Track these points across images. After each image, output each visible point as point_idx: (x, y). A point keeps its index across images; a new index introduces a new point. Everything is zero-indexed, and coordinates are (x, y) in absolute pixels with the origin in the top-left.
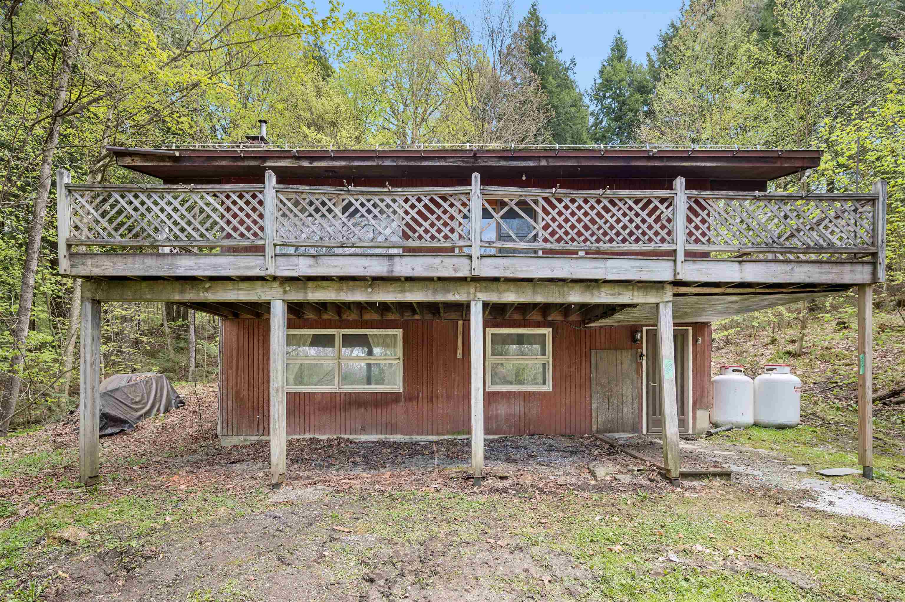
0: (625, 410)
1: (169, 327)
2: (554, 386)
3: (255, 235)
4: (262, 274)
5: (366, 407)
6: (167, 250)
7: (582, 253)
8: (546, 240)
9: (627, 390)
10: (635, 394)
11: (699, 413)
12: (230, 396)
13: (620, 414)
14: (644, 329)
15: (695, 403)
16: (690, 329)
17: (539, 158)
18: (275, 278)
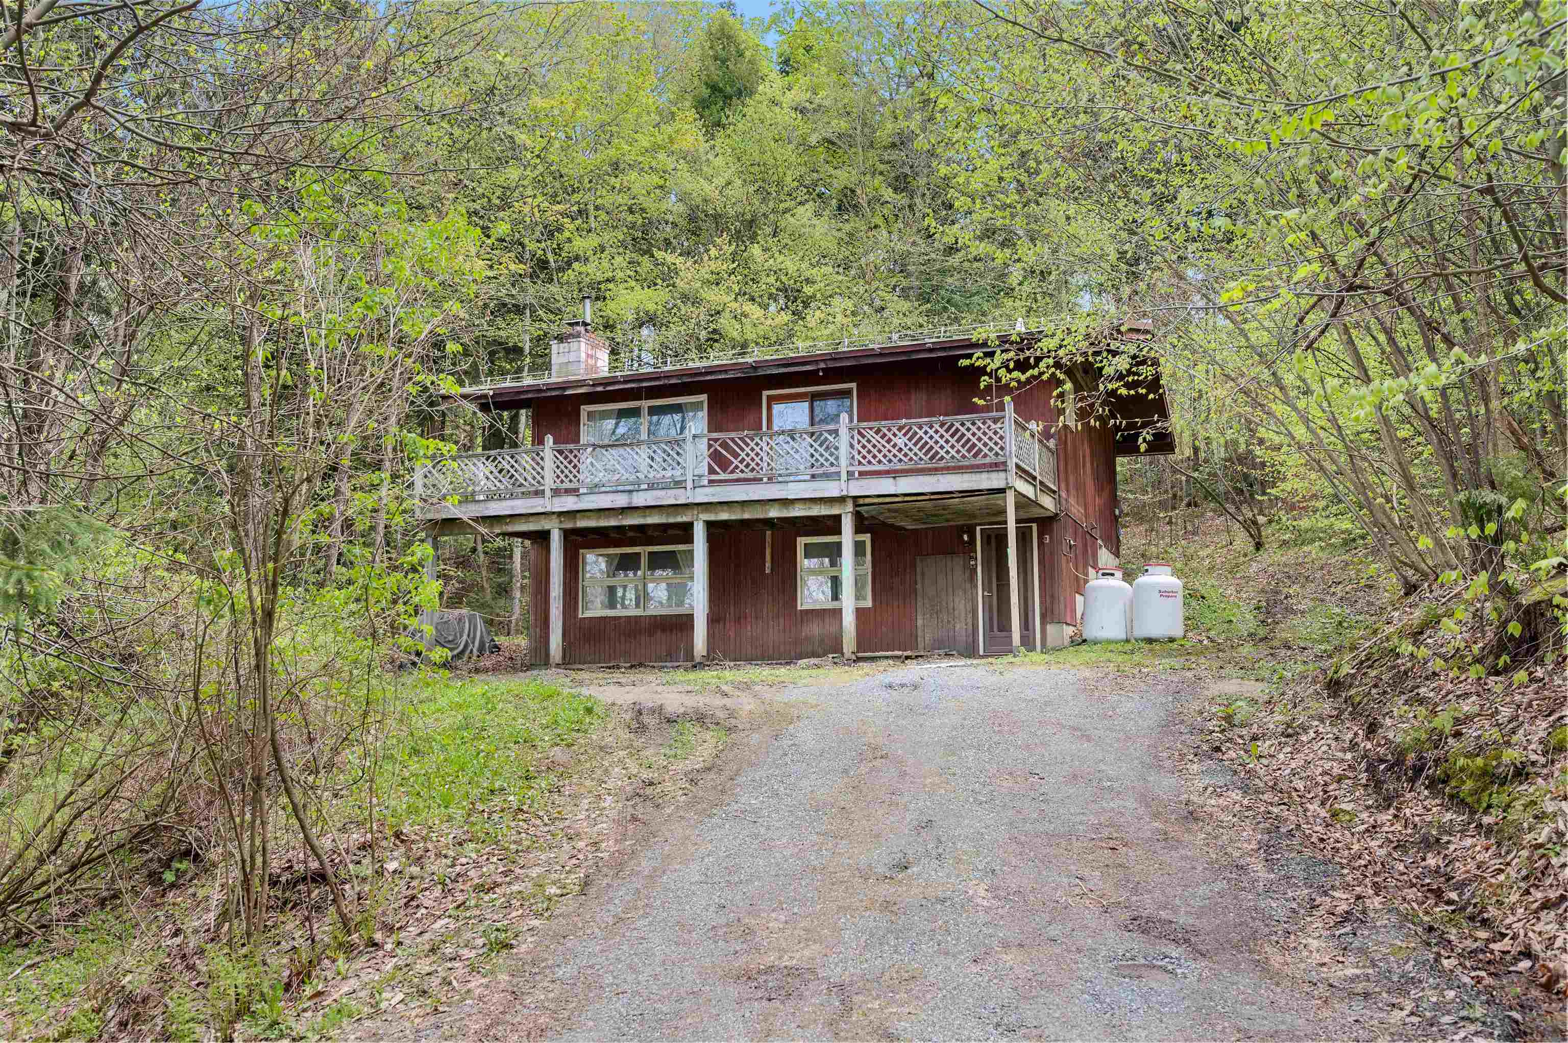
0: (958, 627)
1: (486, 553)
2: (874, 600)
3: (539, 482)
4: (543, 510)
5: (671, 630)
6: (482, 498)
7: (765, 480)
8: (742, 471)
9: (960, 604)
10: (969, 608)
11: (1050, 628)
12: (538, 623)
13: (951, 634)
14: (978, 528)
15: (1043, 616)
16: (1034, 526)
17: (817, 362)
18: (554, 513)
